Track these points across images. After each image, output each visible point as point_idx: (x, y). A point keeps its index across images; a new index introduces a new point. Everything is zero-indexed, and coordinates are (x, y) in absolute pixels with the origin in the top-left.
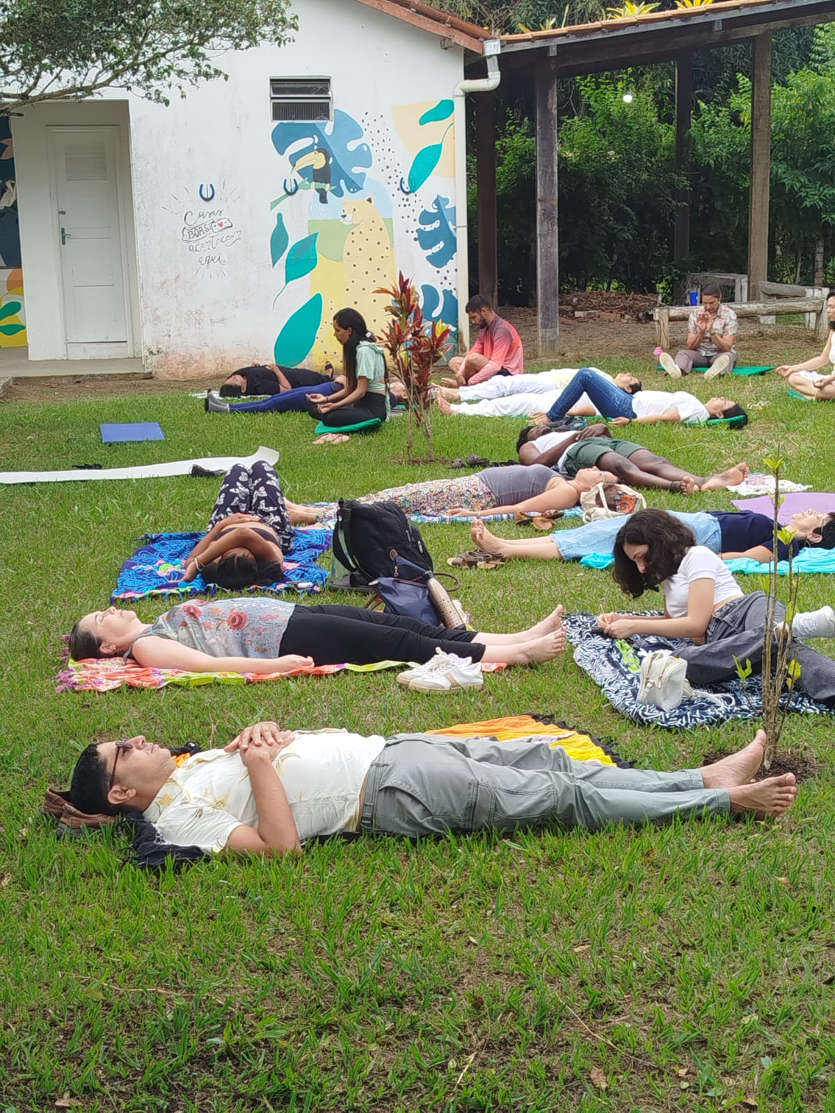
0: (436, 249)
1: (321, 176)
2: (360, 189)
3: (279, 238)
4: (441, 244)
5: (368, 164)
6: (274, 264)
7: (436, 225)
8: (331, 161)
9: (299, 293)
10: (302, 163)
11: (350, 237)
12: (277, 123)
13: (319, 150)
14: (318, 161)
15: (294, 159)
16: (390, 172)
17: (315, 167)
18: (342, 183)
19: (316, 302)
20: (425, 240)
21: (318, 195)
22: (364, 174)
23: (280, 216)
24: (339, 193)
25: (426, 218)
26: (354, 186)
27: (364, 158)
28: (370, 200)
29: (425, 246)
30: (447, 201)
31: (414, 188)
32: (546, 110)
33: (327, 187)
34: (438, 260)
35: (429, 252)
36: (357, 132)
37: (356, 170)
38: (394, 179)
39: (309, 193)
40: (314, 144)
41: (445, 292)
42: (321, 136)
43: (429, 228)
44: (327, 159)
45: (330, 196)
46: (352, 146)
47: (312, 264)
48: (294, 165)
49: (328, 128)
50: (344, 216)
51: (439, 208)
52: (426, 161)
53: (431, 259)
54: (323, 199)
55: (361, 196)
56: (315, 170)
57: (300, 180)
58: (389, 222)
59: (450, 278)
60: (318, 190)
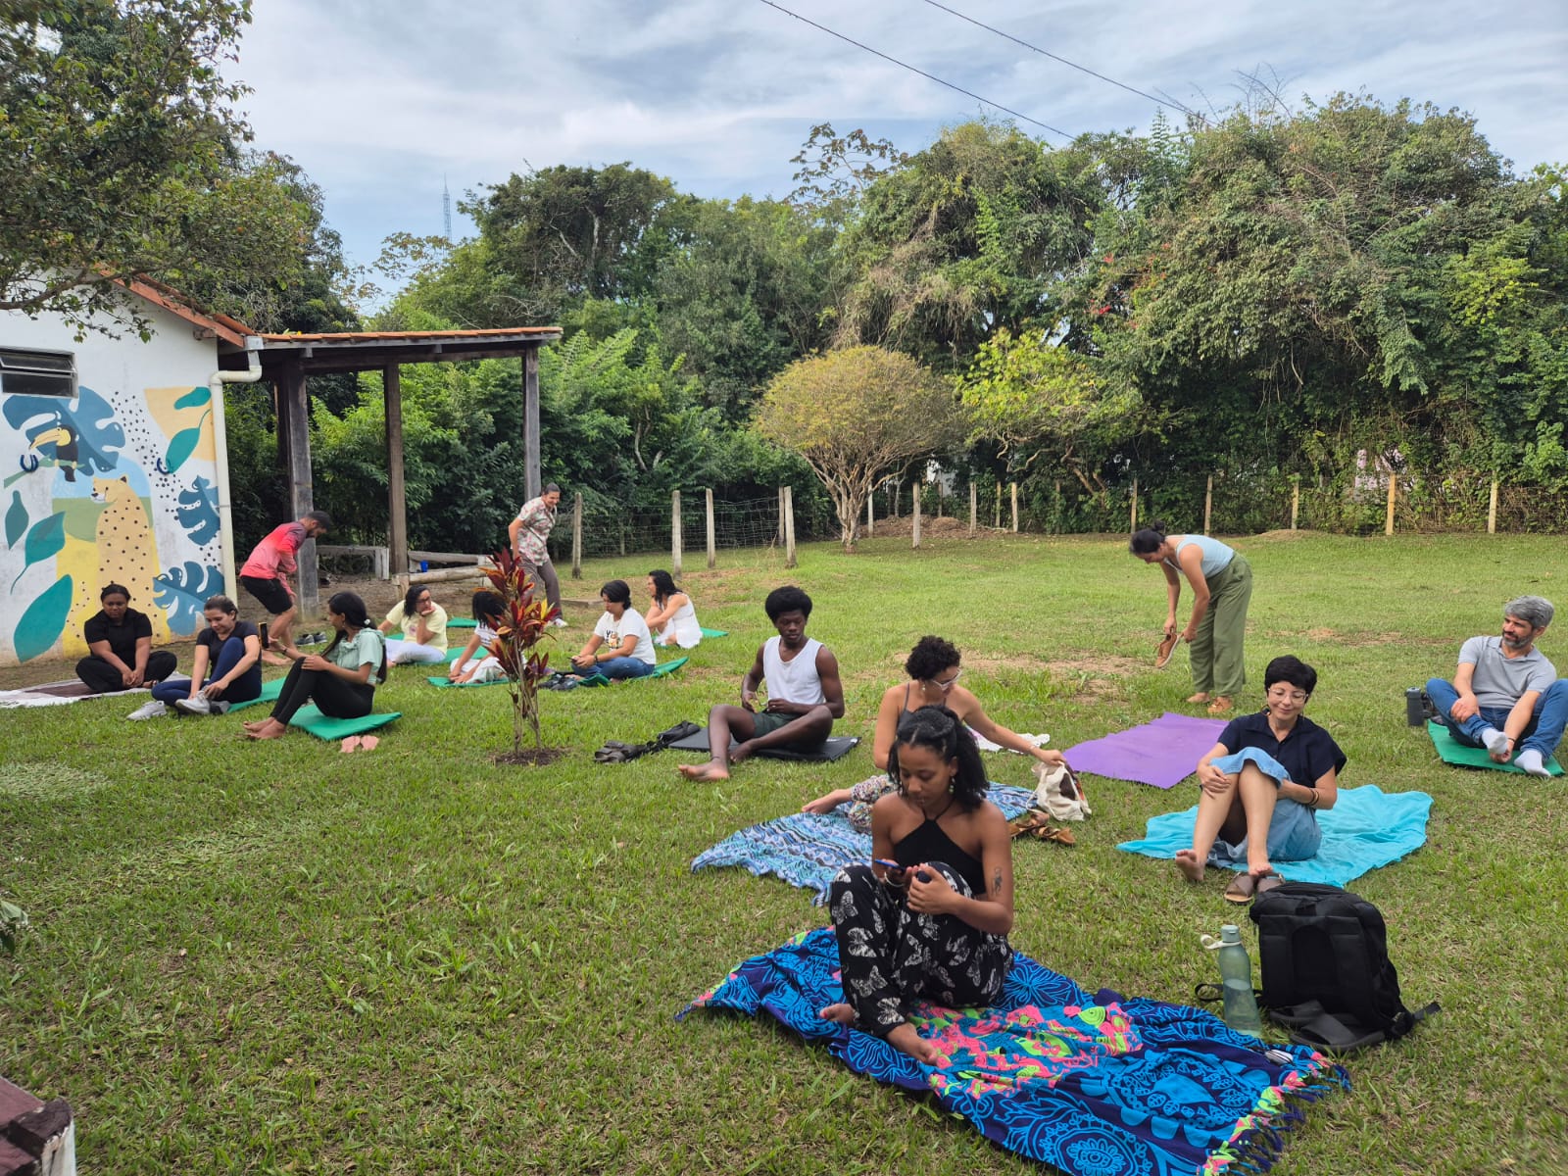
0: (198, 527)
1: (66, 453)
2: (114, 467)
3: (16, 517)
4: (204, 523)
5: (121, 443)
6: (10, 545)
7: (197, 504)
8: (77, 438)
9: (44, 575)
10: (42, 439)
11: (103, 516)
12: (9, 395)
13: (63, 427)
14: (63, 438)
15: (32, 434)
16: (145, 452)
17: (60, 444)
18: (92, 461)
19: (65, 585)
20: (186, 518)
21: (63, 473)
22: (115, 454)
23: (16, 495)
24: (88, 471)
25: (185, 497)
26: (106, 464)
27: (116, 436)
28: (124, 479)
29: (186, 525)
30: (207, 482)
31: (171, 469)
32: (297, 405)
33: (74, 465)
34: (200, 538)
35: (191, 531)
36: (107, 412)
37: (107, 449)
38: (150, 459)
39: (52, 472)
40: (56, 420)
41: (209, 568)
42: (64, 412)
43: (189, 507)
44: (73, 436)
45: (77, 474)
46: (102, 424)
47: (57, 544)
48: (33, 442)
49: (73, 405)
50: (95, 495)
51: (200, 488)
52: (183, 444)
53: (193, 537)
54: (70, 477)
55: (112, 476)
56: (59, 448)
57: (40, 457)
58: (146, 502)
59: (215, 553)
60: (62, 468)
